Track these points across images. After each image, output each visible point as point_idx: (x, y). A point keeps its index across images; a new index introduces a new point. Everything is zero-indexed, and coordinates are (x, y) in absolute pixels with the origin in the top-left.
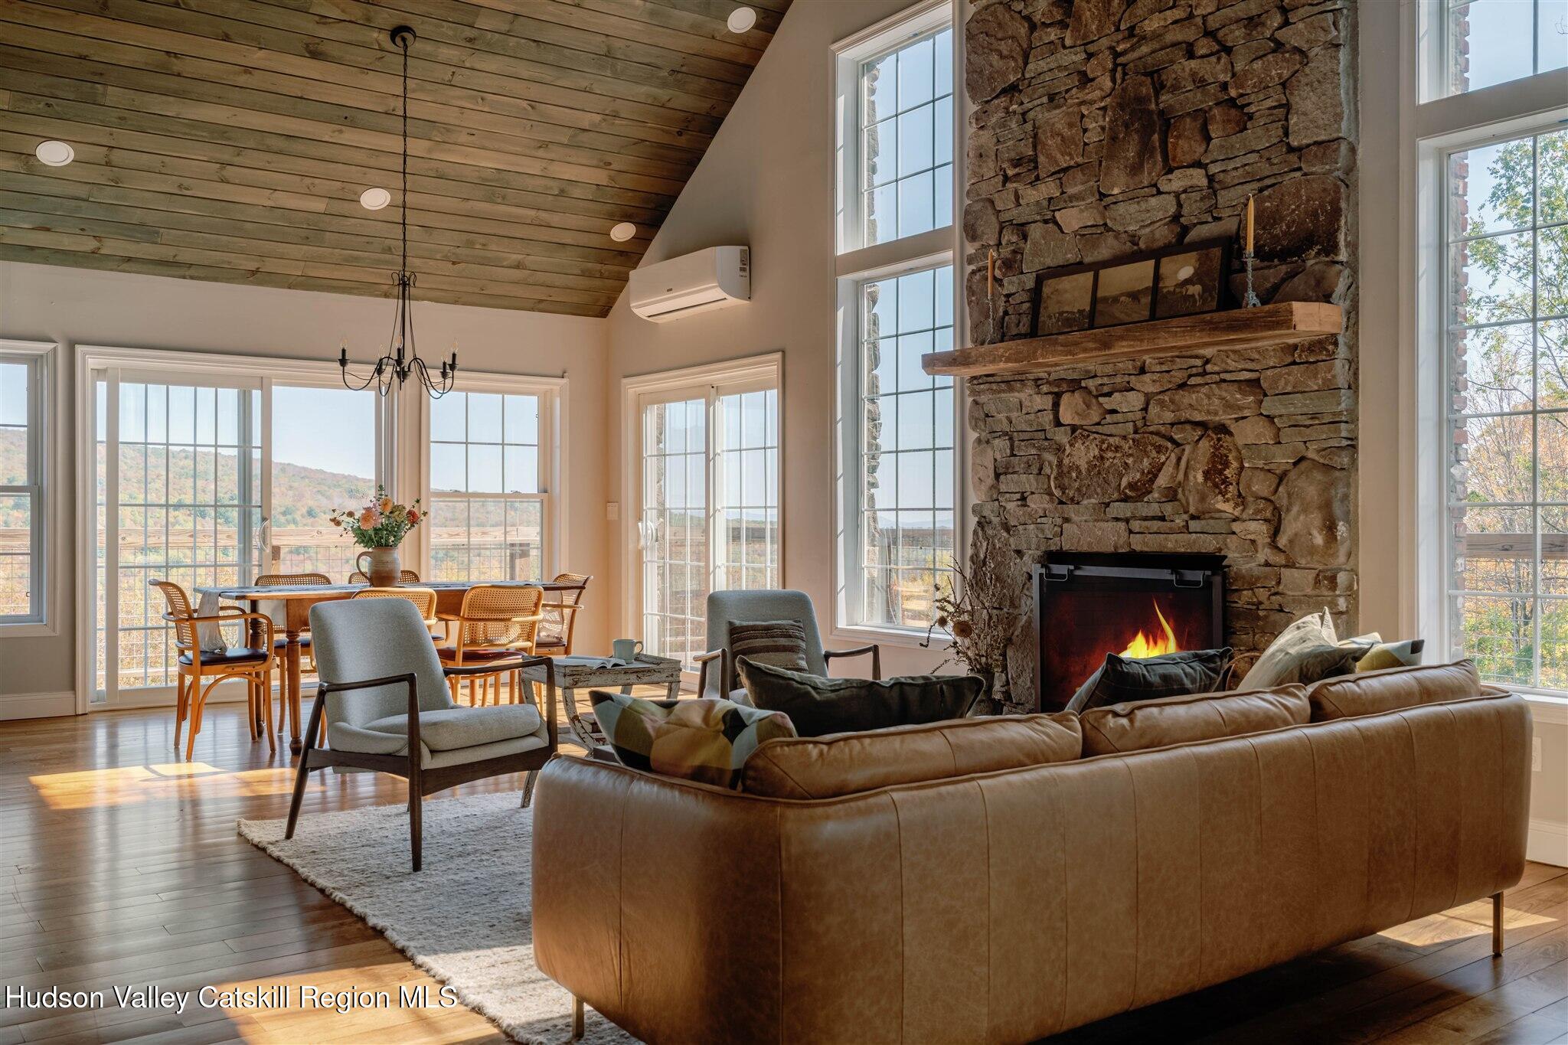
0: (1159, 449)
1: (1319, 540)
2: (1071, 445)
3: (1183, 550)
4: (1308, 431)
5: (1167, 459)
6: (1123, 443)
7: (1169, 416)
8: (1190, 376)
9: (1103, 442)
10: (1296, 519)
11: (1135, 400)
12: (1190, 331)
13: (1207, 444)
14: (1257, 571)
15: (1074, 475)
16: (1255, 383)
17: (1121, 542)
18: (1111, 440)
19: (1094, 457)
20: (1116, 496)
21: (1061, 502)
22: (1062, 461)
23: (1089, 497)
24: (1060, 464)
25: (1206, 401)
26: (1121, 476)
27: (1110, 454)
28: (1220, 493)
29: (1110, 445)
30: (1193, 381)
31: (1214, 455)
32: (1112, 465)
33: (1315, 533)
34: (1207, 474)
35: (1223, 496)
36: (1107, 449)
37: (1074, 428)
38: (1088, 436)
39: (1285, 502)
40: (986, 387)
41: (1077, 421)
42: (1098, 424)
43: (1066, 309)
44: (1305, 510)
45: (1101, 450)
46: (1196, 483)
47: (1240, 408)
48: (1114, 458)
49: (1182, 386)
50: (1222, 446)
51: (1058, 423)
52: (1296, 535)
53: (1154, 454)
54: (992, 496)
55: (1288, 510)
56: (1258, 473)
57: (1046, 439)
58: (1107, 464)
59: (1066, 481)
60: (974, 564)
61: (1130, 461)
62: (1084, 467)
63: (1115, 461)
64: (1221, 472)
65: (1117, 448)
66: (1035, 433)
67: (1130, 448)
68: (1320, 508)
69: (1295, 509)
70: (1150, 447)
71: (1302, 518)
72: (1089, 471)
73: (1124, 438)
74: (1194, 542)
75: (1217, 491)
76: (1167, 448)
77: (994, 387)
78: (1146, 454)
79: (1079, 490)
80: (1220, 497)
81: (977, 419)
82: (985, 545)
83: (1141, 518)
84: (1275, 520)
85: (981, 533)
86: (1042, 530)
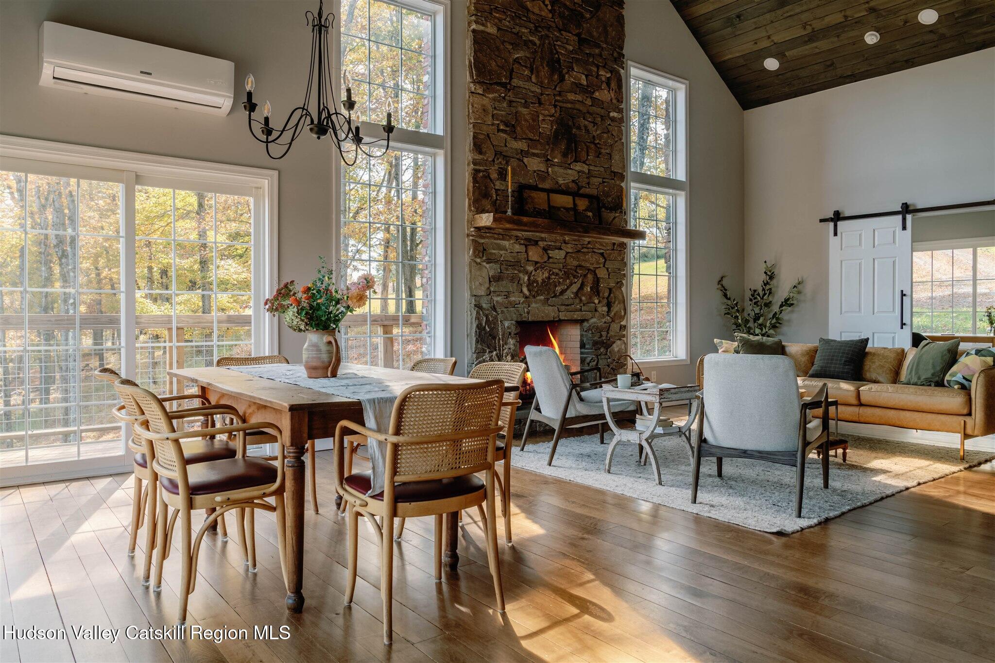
0: (575, 277)
1: (623, 313)
3: (579, 318)
4: (618, 274)
5: (578, 281)
6: (559, 272)
7: (576, 263)
8: (583, 248)
9: (550, 271)
10: (617, 305)
11: (562, 254)
13: (591, 276)
14: (603, 325)
15: (535, 285)
16: (602, 254)
17: (556, 315)
18: (554, 270)
19: (546, 277)
20: (553, 295)
21: (527, 297)
23: (542, 295)
24: (529, 279)
26: (556, 286)
27: (553, 277)
29: (553, 273)
30: (585, 250)
31: (594, 280)
32: (554, 281)
34: (591, 288)
37: (536, 263)
40: (491, 235)
43: (537, 206)
44: (619, 302)
47: (599, 263)
49: (579, 251)
50: (596, 277)
51: (527, 260)
53: (572, 278)
54: (487, 293)
55: (614, 303)
57: (521, 266)
58: (551, 281)
59: (531, 287)
61: (561, 280)
62: (540, 280)
65: (557, 274)
66: (516, 263)
67: (562, 275)
68: (623, 302)
69: (617, 302)
70: (571, 275)
71: (619, 305)
72: (542, 283)
73: (560, 270)
74: (584, 314)
76: (578, 276)
77: (496, 236)
78: (568, 278)
79: (537, 292)
82: (485, 318)
83: (564, 305)
84: (609, 305)
85: (481, 313)
86: (518, 311)
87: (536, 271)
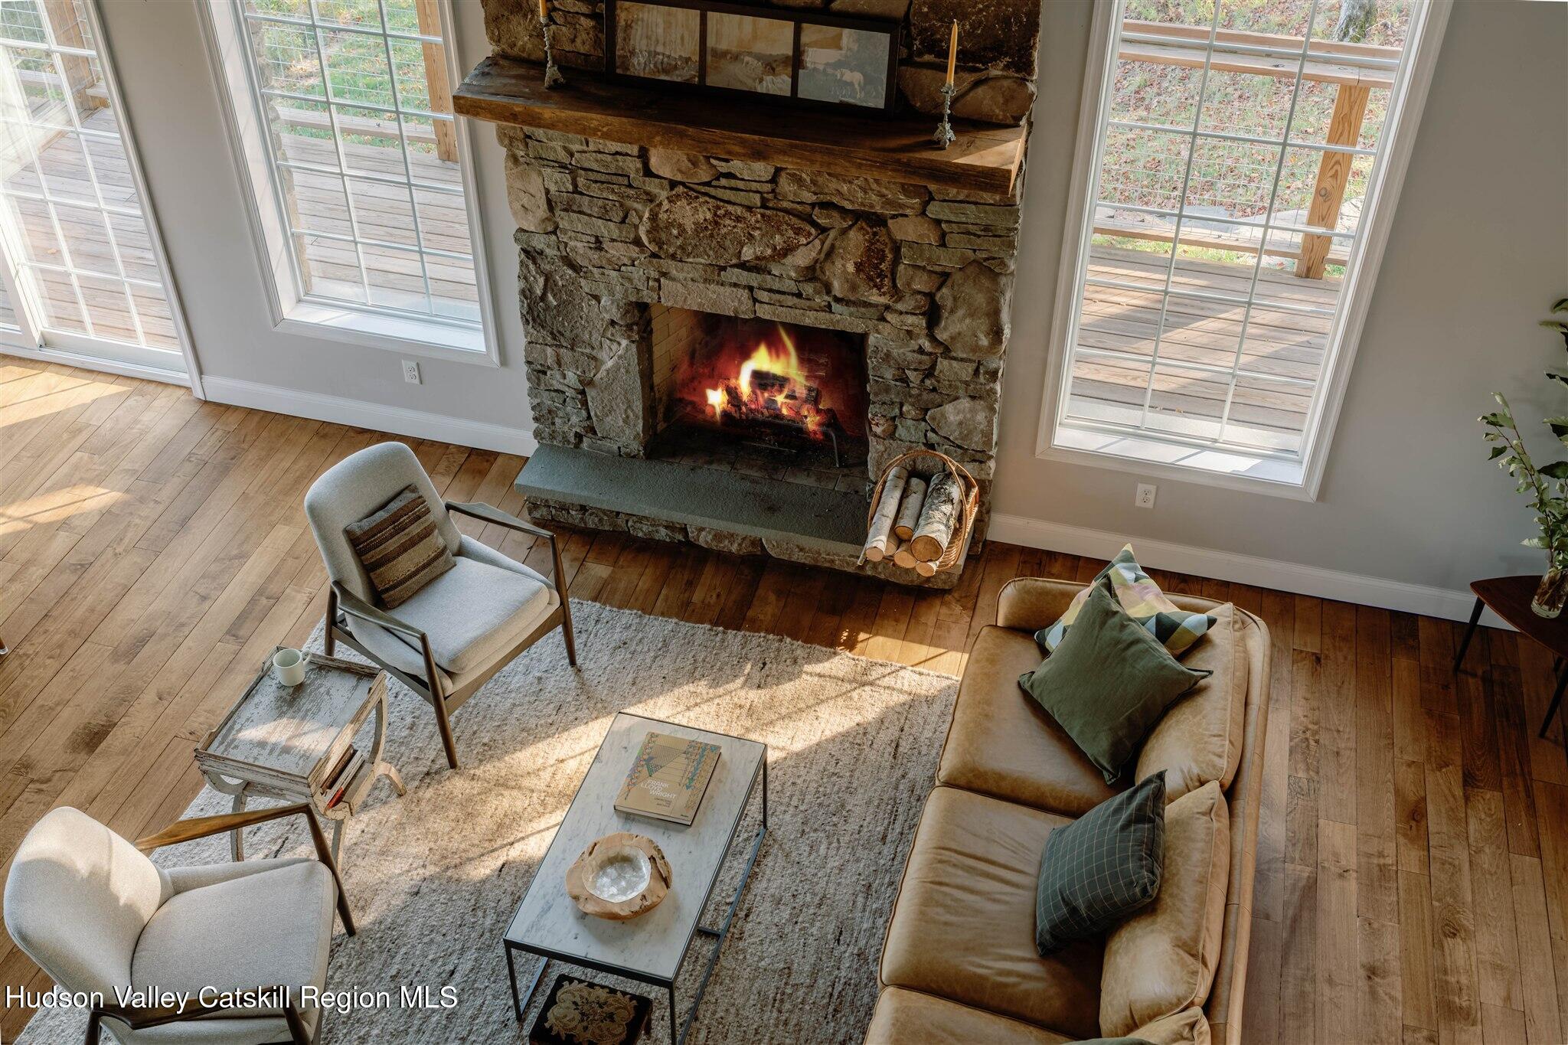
0: (798, 231)
1: (984, 342)
2: (670, 202)
3: (824, 327)
4: (979, 241)
5: (808, 243)
6: (747, 215)
7: (808, 197)
9: (718, 208)
10: (962, 320)
11: (761, 170)
12: (878, 167)
13: (861, 237)
14: (910, 356)
15: (675, 232)
17: (743, 308)
18: (730, 208)
19: (705, 220)
20: (734, 261)
21: (654, 255)
22: (657, 215)
23: (697, 257)
24: (654, 217)
25: (860, 194)
27: (728, 222)
28: (875, 286)
29: (727, 214)
31: (868, 249)
32: (731, 232)
33: (982, 336)
34: (859, 267)
35: (879, 289)
36: (724, 216)
37: (673, 184)
38: (697, 197)
39: (949, 303)
41: (679, 178)
42: (708, 184)
44: (972, 315)
45: (715, 214)
46: (845, 271)
47: (902, 206)
48: (735, 227)
50: (878, 241)
51: (648, 172)
52: (959, 334)
53: (790, 233)
54: (545, 229)
55: (952, 312)
56: (919, 273)
57: (630, 186)
58: (724, 231)
59: (664, 236)
60: (526, 298)
61: (756, 233)
62: (689, 227)
63: (735, 230)
64: (876, 267)
65: (738, 219)
66: (614, 177)
67: (757, 222)
68: (988, 315)
69: (960, 313)
70: (785, 226)
71: (967, 321)
72: (697, 232)
73: (749, 209)
74: (838, 321)
75: (871, 284)
76: (810, 234)
78: (779, 231)
79: (682, 248)
80: (875, 290)
81: (511, 139)
82: (541, 281)
83: (770, 290)
84: (933, 315)
85: (532, 267)
86: (630, 280)
87: (670, 200)
